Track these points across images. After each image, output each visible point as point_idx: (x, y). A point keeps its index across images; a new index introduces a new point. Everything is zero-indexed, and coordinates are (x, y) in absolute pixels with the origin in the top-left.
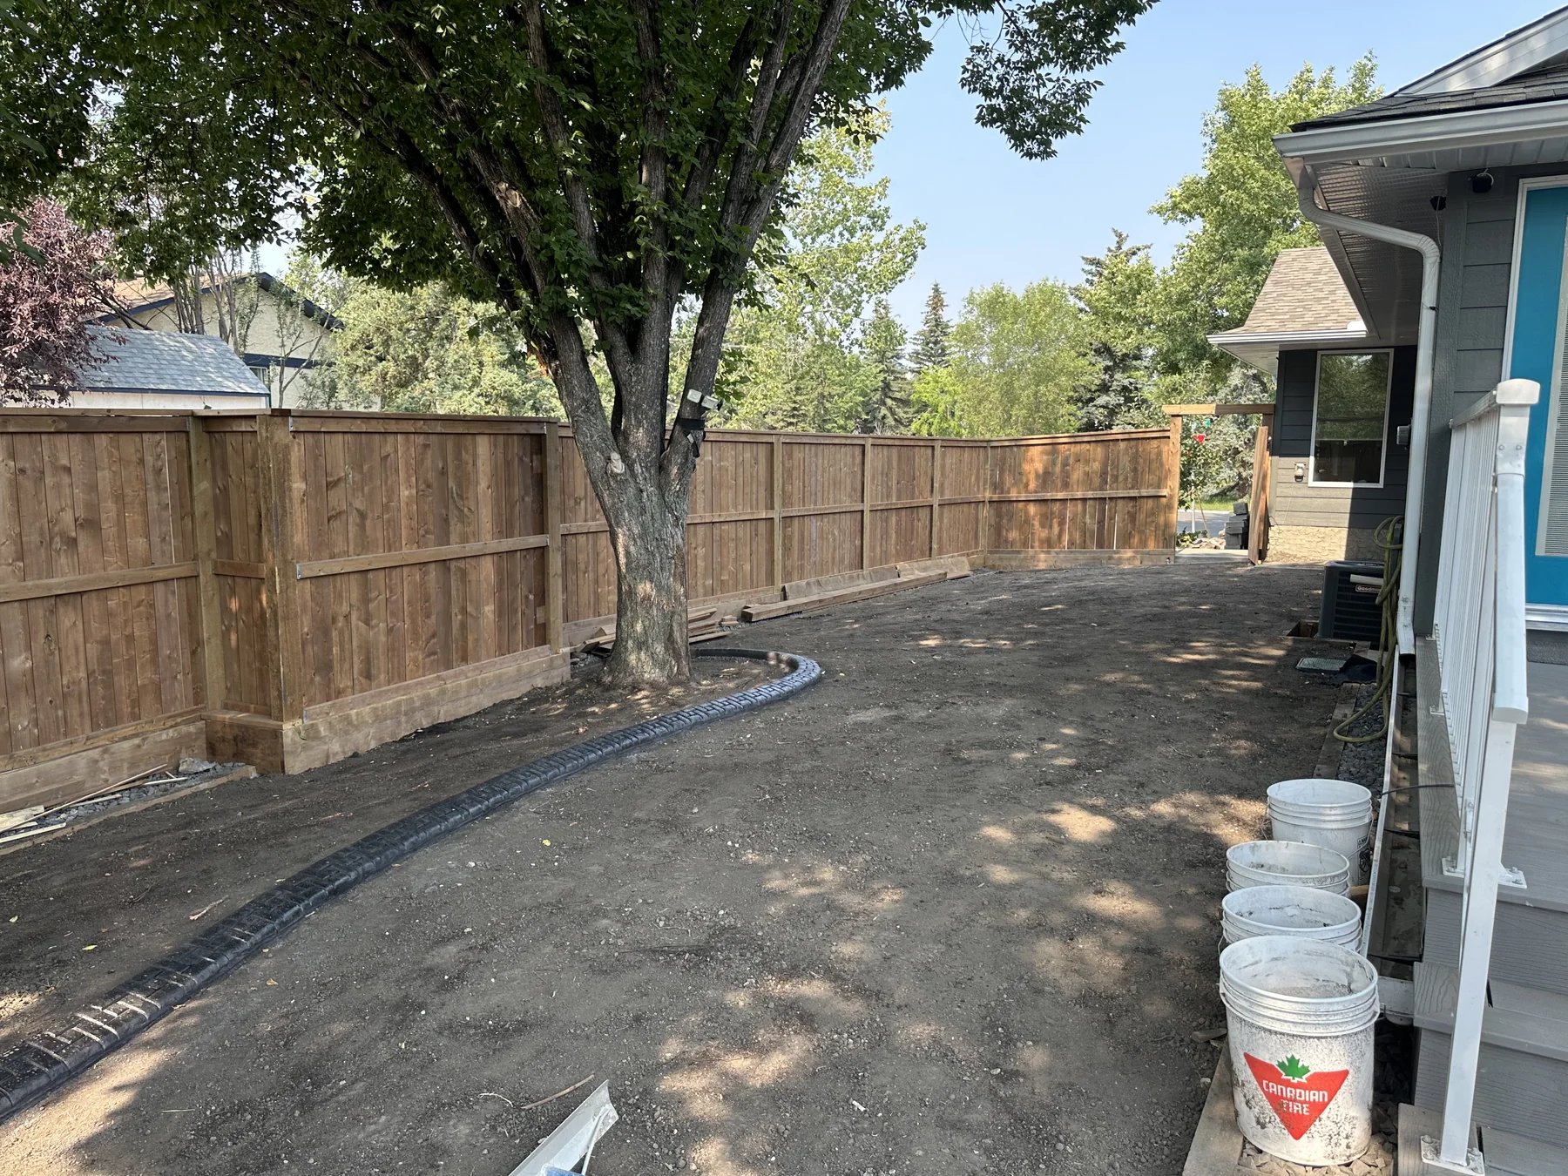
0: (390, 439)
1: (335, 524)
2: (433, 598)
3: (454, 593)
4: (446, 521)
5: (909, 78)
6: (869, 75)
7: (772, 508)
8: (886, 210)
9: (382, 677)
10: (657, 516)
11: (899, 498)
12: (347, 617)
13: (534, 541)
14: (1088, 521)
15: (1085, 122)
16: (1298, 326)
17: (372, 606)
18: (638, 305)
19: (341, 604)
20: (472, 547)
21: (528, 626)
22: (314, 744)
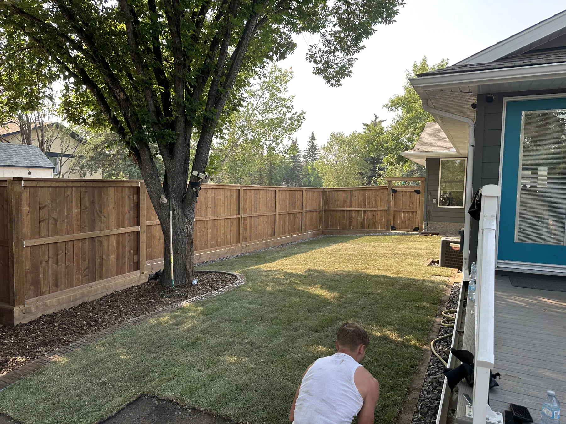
0: (69, 189)
1: (42, 224)
2: (87, 253)
3: (97, 250)
4: (94, 221)
5: (288, 56)
6: (273, 55)
7: (239, 214)
8: (292, 106)
9: (63, 286)
10: (181, 220)
11: (289, 210)
12: (47, 262)
13: (134, 229)
14: (359, 219)
15: (352, 73)
16: (432, 149)
17: (58, 257)
18: (172, 138)
19: (44, 257)
20: (105, 232)
21: (130, 262)
22: (28, 315)
